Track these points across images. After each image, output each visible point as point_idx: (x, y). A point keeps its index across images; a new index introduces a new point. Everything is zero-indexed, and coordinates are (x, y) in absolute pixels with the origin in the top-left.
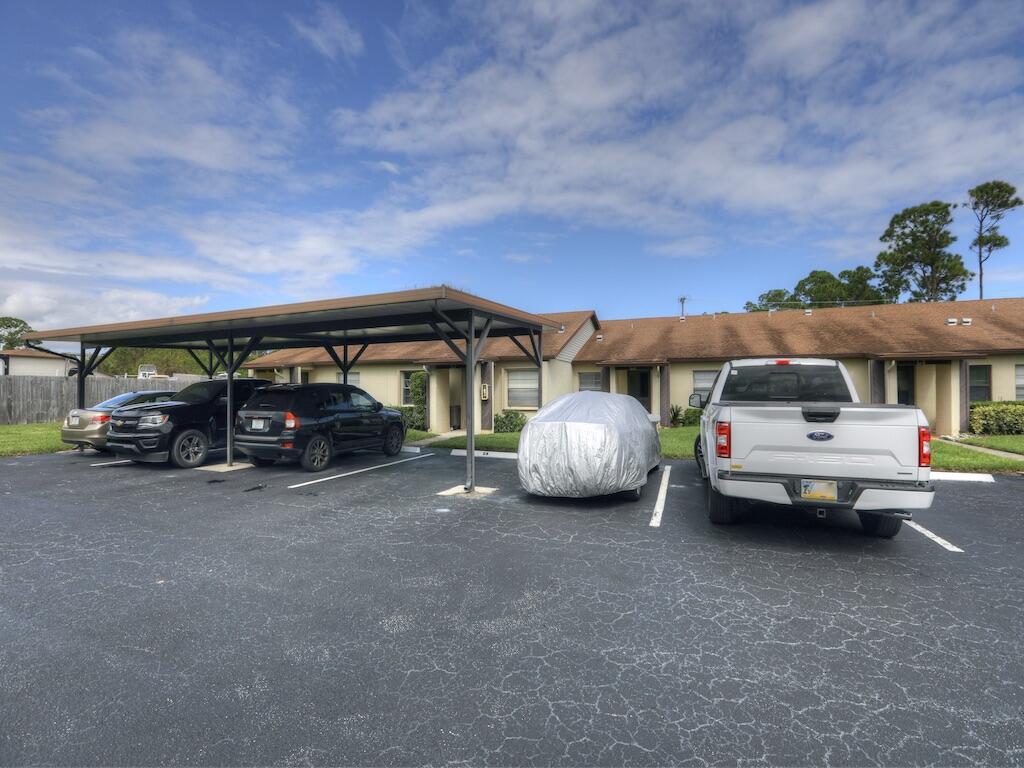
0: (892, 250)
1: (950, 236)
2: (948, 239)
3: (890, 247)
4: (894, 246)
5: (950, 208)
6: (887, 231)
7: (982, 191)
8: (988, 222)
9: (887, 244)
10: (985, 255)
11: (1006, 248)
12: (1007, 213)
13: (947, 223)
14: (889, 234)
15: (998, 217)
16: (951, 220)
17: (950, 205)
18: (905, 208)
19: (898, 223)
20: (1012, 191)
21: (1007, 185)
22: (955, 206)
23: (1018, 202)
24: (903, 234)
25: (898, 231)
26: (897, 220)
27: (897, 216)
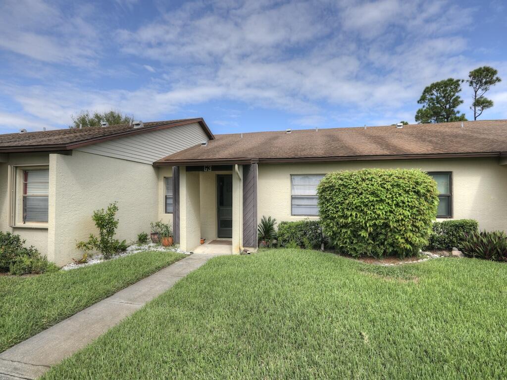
0: (425, 108)
1: (460, 100)
2: (457, 102)
3: (424, 107)
4: (426, 106)
5: (460, 83)
6: (422, 97)
7: (478, 72)
8: (480, 92)
9: (422, 105)
10: (478, 112)
11: (491, 108)
12: (491, 87)
13: (458, 92)
14: (423, 99)
15: (486, 89)
16: (460, 90)
17: (460, 81)
18: (432, 83)
19: (428, 92)
20: (494, 72)
21: (492, 69)
22: (463, 81)
23: (498, 80)
24: (432, 99)
25: (428, 97)
26: (428, 90)
27: (427, 88)
